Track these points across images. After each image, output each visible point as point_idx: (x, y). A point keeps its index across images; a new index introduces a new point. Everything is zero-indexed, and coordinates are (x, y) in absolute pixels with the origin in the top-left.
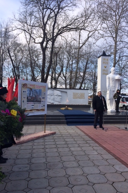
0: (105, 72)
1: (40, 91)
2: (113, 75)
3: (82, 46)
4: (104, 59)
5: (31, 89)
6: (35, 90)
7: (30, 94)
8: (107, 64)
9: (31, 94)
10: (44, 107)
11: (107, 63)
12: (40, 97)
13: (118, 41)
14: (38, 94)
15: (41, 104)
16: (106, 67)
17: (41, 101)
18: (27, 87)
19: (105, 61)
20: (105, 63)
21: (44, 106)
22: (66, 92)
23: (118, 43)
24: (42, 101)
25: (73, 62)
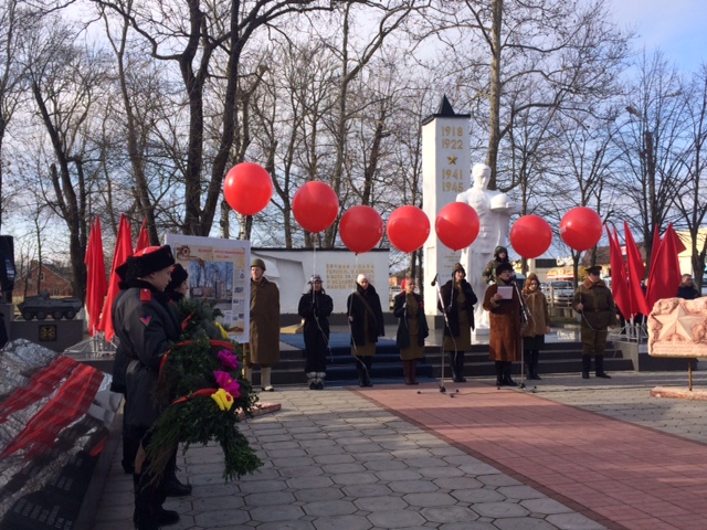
0: (452, 180)
1: (228, 266)
2: (482, 192)
3: (357, 69)
4: (448, 130)
5: (201, 263)
6: (213, 266)
7: (198, 280)
8: (460, 148)
9: (203, 280)
10: (240, 320)
11: (457, 146)
12: (229, 287)
13: (505, 45)
14: (223, 279)
15: (230, 309)
16: (453, 162)
17: (230, 301)
18: (189, 258)
19: (450, 137)
20: (451, 145)
21: (241, 316)
22: (300, 264)
23: (505, 52)
24: (235, 302)
25: (318, 129)
